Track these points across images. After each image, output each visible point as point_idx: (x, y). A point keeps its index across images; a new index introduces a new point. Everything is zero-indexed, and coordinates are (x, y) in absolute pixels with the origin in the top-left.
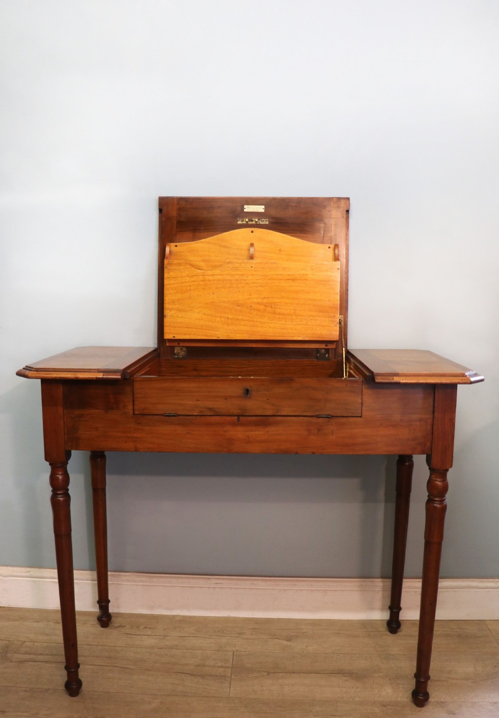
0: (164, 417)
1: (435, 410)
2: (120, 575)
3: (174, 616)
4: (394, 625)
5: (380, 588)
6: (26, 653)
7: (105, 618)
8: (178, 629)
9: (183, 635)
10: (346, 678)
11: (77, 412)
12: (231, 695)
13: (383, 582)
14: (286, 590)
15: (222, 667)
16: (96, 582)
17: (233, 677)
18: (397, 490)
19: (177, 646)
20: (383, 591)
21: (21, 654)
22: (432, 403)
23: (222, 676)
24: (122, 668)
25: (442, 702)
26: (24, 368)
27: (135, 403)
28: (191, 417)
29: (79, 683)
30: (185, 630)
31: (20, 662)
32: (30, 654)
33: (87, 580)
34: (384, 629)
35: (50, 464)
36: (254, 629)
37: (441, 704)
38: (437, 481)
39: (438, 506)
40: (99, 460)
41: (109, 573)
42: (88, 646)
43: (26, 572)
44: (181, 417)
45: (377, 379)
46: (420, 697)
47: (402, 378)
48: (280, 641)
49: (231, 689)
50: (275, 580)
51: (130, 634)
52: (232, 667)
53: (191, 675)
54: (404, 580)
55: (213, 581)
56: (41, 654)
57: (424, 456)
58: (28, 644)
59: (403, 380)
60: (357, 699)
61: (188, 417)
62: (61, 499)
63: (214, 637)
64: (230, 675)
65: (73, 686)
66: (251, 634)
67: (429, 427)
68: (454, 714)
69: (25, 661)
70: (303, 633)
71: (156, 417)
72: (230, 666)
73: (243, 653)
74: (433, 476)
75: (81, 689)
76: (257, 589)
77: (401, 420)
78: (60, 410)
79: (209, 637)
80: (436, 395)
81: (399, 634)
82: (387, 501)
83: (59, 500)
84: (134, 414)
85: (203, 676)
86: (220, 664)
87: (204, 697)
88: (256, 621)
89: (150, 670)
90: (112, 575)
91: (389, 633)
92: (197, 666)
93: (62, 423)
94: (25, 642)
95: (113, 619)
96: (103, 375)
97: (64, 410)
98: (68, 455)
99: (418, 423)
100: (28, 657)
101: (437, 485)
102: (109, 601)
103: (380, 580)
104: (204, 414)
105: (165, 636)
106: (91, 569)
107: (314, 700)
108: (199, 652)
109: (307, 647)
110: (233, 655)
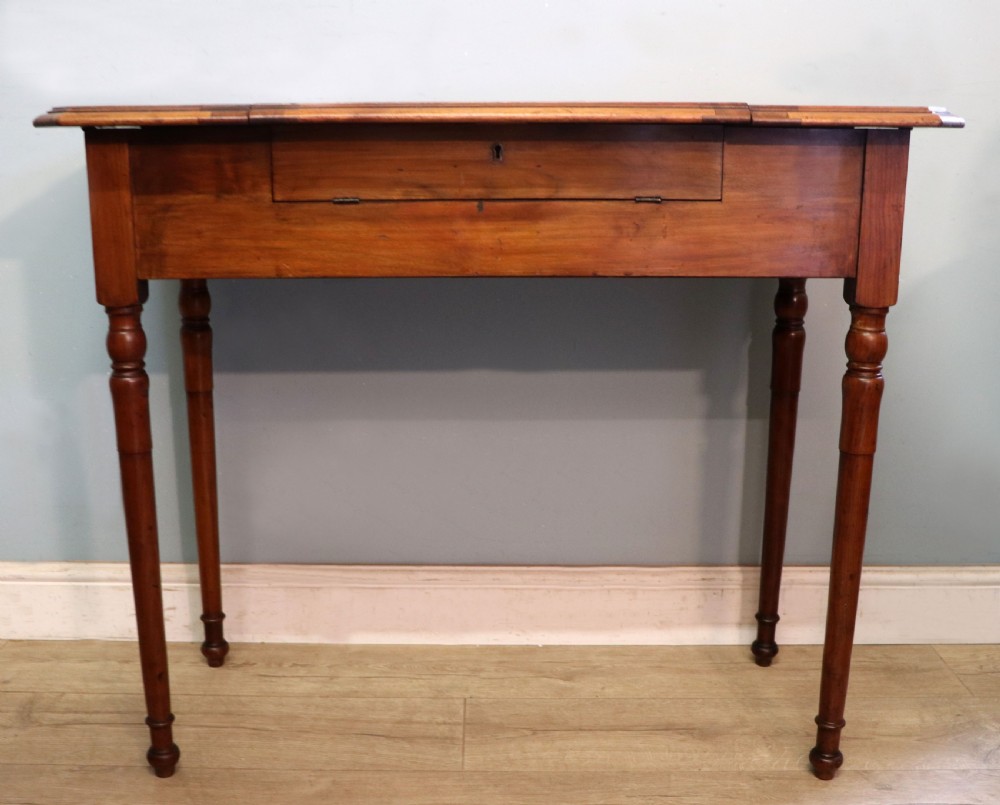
0: (332, 205)
1: (866, 187)
2: (241, 570)
4: (764, 650)
5: (737, 585)
6: (68, 711)
7: (215, 649)
8: (356, 666)
9: (367, 675)
10: (682, 737)
11: (160, 201)
12: (466, 768)
13: (743, 572)
14: (560, 590)
15: (445, 723)
16: (198, 585)
17: (467, 739)
18: (773, 386)
19: (356, 692)
20: (743, 589)
21: (59, 712)
22: (859, 174)
23: (447, 738)
24: (254, 729)
25: (866, 772)
26: (49, 113)
27: (276, 177)
28: (386, 205)
29: (175, 753)
30: (370, 666)
31: (57, 725)
32: (76, 712)
33: (179, 581)
34: (746, 659)
35: (109, 310)
36: (500, 662)
37: (864, 774)
38: (866, 331)
39: (868, 381)
40: (199, 336)
41: (222, 567)
42: (186, 697)
43: (60, 571)
44: (368, 205)
45: (757, 116)
46: (825, 760)
47: (806, 114)
48: (552, 681)
49: (466, 757)
50: (539, 571)
51: (265, 676)
52: (465, 724)
53: (387, 737)
54: (784, 569)
55: (422, 573)
56: (97, 712)
57: (841, 282)
58: (72, 696)
59: (807, 118)
60: (704, 769)
61: (380, 205)
62: (130, 380)
63: (426, 677)
64: (461, 736)
65: (163, 758)
67: (853, 222)
68: (891, 789)
69: (68, 723)
70: (595, 667)
71: (315, 207)
72: (461, 721)
73: (483, 701)
74: (858, 322)
75: (177, 765)
76: (505, 589)
77: (798, 207)
78: (126, 196)
80: (868, 156)
81: (773, 666)
82: (751, 415)
83: (127, 383)
84: (274, 201)
85: (410, 739)
86: (440, 719)
87: (415, 771)
88: (503, 650)
89: (308, 732)
90: (227, 570)
91: (755, 666)
92: (400, 722)
93: (130, 224)
94: (64, 693)
95: (230, 653)
96: (212, 115)
97: (132, 198)
98: (143, 293)
99: (832, 214)
100: (70, 717)
101: (867, 340)
102: (222, 616)
103: (738, 568)
104: (414, 198)
105: (332, 678)
106: (186, 561)
107: (625, 772)
108: (398, 701)
109: (603, 688)
110: (465, 704)
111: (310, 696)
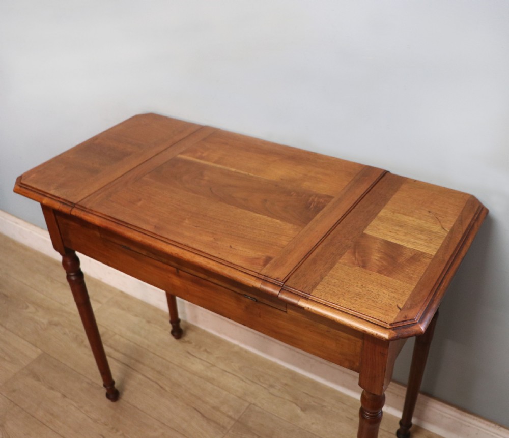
0: (121, 247)
3: (235, 346)
8: (227, 361)
9: (229, 370)
15: (230, 417)
17: (230, 431)
19: (214, 380)
23: (223, 427)
24: (162, 387)
28: (141, 255)
30: (232, 364)
36: (286, 384)
44: (134, 253)
45: (283, 293)
48: (296, 408)
51: (189, 353)
52: (237, 421)
53: (203, 415)
56: (118, 351)
58: (117, 337)
63: (248, 381)
64: (229, 429)
65: (113, 394)
66: (279, 390)
70: (323, 406)
71: (115, 245)
72: (237, 418)
73: (257, 408)
79: (244, 379)
84: (101, 237)
85: (209, 421)
86: (230, 413)
89: (177, 398)
92: (214, 408)
94: (116, 334)
108: (225, 393)
109: (313, 424)
110: (248, 408)
111: (195, 374)
